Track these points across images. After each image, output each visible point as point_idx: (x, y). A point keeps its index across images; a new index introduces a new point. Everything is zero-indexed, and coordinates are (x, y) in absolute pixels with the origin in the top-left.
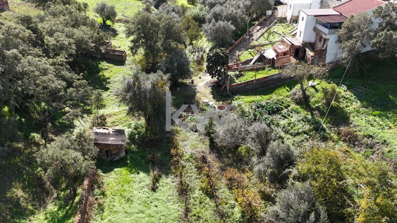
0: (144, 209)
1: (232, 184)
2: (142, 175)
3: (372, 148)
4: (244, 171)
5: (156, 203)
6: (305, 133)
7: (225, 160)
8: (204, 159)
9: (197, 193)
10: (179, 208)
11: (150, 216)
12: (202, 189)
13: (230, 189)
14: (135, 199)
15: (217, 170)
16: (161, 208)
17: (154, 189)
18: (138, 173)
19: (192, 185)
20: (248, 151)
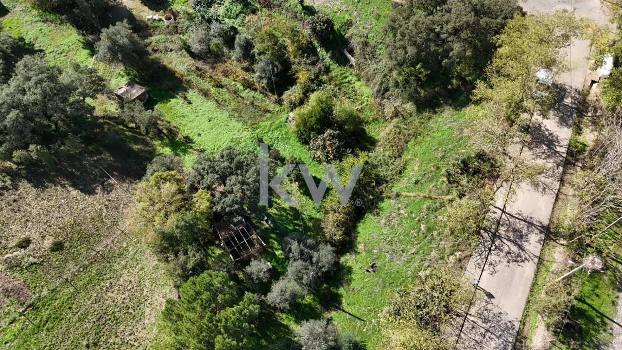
0: (196, 114)
1: (226, 74)
2: (173, 101)
3: (280, 6)
4: (225, 62)
5: (199, 108)
6: (241, 12)
7: (209, 60)
8: (198, 68)
9: (213, 90)
10: (212, 103)
11: (203, 115)
12: (213, 86)
13: (227, 77)
14: (186, 113)
15: (211, 70)
16: (204, 109)
17: (190, 103)
18: (170, 101)
19: (206, 88)
20: (217, 45)
